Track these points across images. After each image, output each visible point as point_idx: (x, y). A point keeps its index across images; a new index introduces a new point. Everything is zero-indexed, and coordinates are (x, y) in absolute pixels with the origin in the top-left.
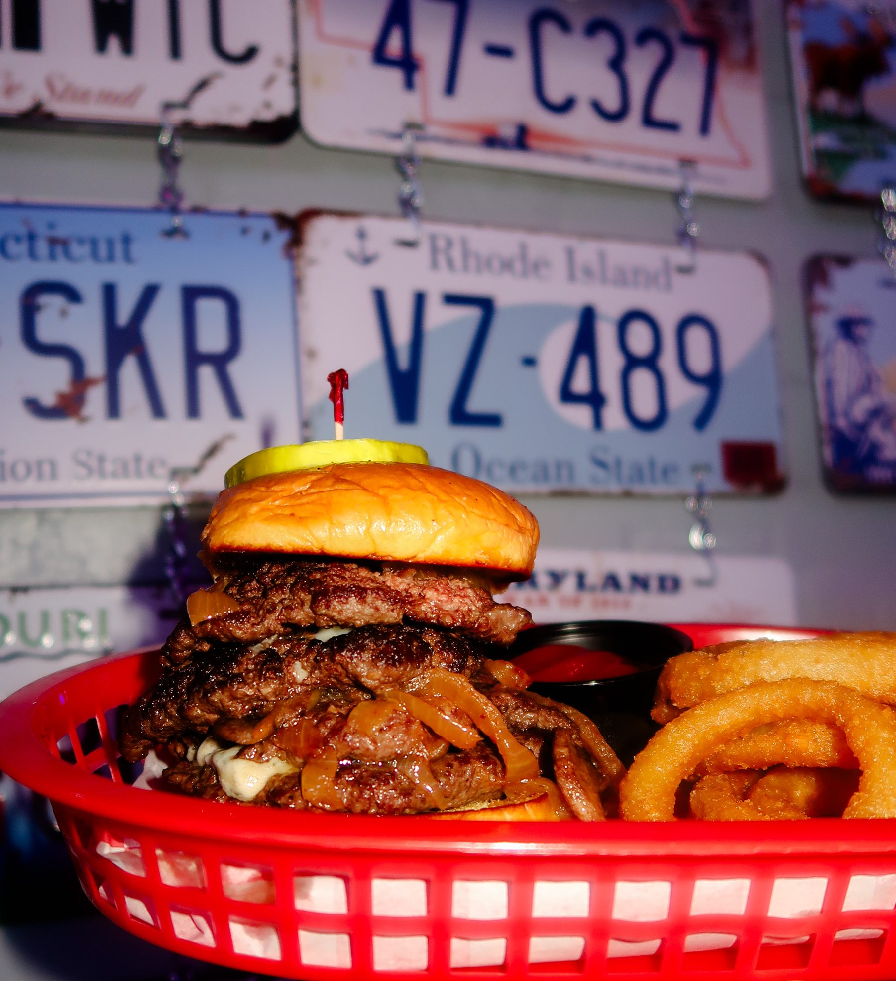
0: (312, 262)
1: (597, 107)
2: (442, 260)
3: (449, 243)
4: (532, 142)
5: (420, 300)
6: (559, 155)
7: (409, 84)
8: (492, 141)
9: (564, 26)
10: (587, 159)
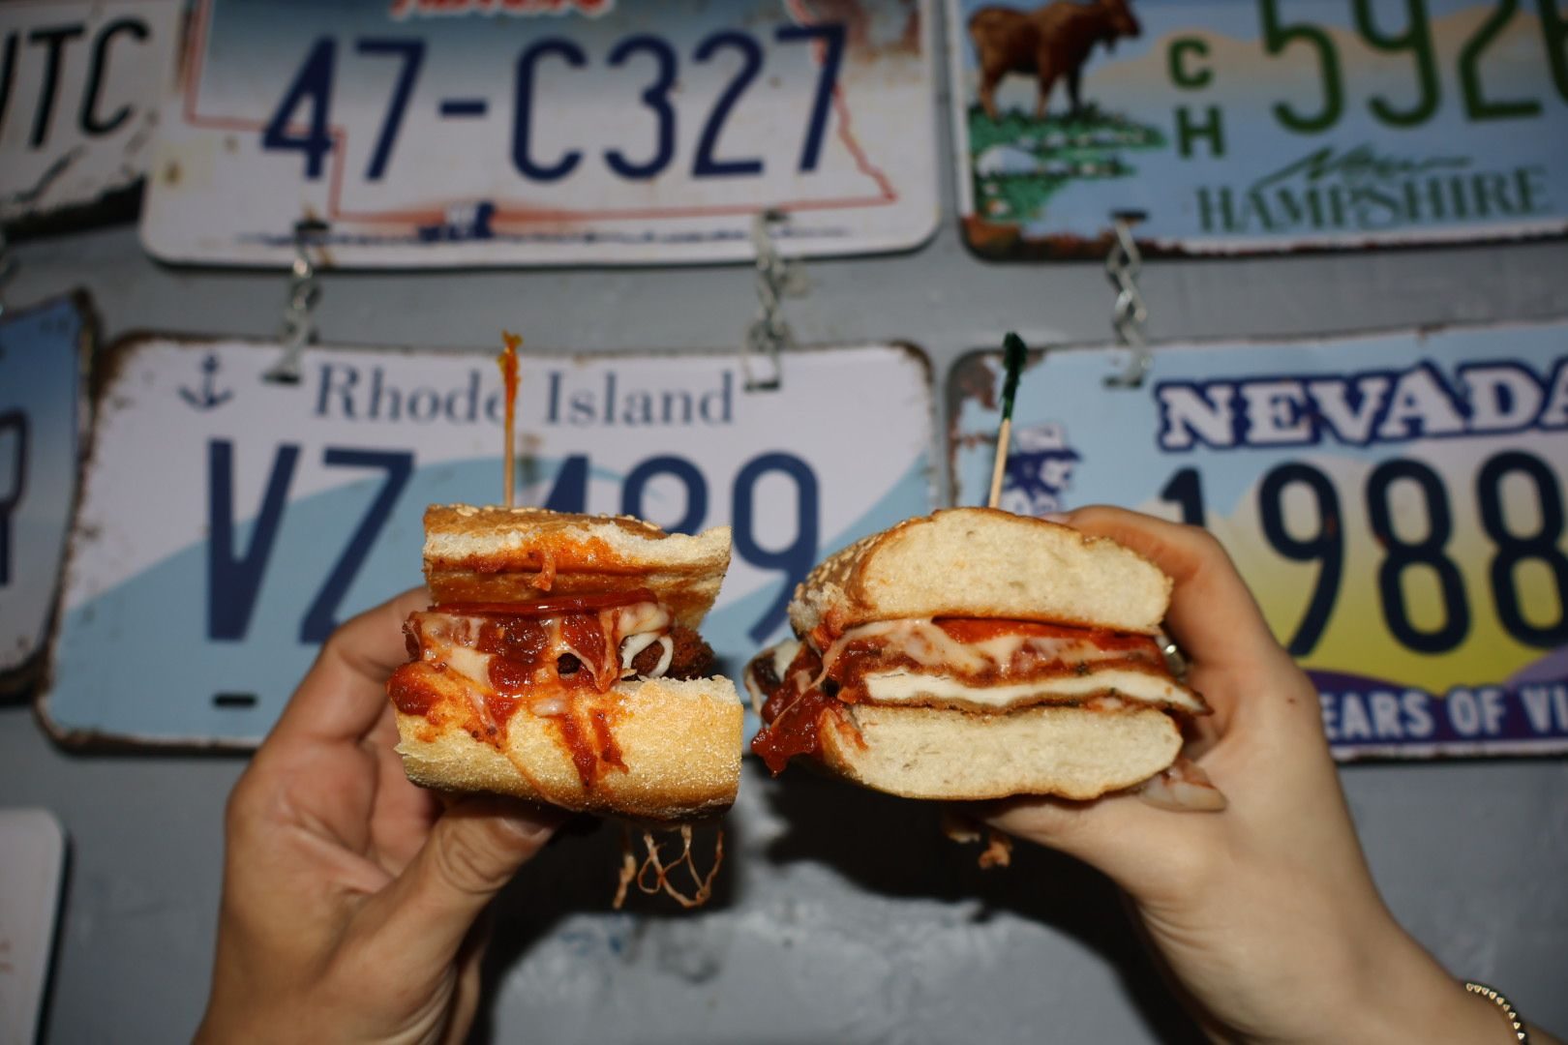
0: (121, 404)
1: (616, 162)
2: (335, 401)
3: (353, 377)
4: (496, 225)
5: (287, 459)
6: (541, 238)
7: (314, 170)
8: (433, 232)
9: (575, 56)
10: (590, 238)
